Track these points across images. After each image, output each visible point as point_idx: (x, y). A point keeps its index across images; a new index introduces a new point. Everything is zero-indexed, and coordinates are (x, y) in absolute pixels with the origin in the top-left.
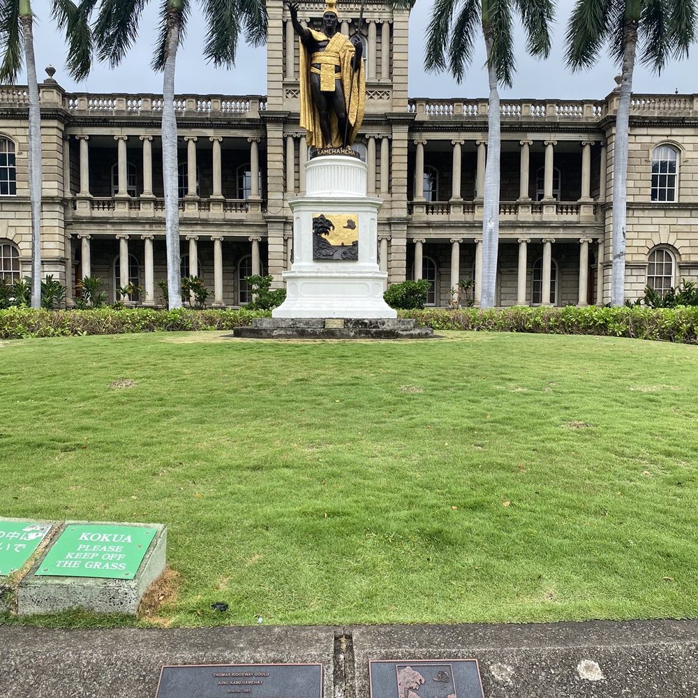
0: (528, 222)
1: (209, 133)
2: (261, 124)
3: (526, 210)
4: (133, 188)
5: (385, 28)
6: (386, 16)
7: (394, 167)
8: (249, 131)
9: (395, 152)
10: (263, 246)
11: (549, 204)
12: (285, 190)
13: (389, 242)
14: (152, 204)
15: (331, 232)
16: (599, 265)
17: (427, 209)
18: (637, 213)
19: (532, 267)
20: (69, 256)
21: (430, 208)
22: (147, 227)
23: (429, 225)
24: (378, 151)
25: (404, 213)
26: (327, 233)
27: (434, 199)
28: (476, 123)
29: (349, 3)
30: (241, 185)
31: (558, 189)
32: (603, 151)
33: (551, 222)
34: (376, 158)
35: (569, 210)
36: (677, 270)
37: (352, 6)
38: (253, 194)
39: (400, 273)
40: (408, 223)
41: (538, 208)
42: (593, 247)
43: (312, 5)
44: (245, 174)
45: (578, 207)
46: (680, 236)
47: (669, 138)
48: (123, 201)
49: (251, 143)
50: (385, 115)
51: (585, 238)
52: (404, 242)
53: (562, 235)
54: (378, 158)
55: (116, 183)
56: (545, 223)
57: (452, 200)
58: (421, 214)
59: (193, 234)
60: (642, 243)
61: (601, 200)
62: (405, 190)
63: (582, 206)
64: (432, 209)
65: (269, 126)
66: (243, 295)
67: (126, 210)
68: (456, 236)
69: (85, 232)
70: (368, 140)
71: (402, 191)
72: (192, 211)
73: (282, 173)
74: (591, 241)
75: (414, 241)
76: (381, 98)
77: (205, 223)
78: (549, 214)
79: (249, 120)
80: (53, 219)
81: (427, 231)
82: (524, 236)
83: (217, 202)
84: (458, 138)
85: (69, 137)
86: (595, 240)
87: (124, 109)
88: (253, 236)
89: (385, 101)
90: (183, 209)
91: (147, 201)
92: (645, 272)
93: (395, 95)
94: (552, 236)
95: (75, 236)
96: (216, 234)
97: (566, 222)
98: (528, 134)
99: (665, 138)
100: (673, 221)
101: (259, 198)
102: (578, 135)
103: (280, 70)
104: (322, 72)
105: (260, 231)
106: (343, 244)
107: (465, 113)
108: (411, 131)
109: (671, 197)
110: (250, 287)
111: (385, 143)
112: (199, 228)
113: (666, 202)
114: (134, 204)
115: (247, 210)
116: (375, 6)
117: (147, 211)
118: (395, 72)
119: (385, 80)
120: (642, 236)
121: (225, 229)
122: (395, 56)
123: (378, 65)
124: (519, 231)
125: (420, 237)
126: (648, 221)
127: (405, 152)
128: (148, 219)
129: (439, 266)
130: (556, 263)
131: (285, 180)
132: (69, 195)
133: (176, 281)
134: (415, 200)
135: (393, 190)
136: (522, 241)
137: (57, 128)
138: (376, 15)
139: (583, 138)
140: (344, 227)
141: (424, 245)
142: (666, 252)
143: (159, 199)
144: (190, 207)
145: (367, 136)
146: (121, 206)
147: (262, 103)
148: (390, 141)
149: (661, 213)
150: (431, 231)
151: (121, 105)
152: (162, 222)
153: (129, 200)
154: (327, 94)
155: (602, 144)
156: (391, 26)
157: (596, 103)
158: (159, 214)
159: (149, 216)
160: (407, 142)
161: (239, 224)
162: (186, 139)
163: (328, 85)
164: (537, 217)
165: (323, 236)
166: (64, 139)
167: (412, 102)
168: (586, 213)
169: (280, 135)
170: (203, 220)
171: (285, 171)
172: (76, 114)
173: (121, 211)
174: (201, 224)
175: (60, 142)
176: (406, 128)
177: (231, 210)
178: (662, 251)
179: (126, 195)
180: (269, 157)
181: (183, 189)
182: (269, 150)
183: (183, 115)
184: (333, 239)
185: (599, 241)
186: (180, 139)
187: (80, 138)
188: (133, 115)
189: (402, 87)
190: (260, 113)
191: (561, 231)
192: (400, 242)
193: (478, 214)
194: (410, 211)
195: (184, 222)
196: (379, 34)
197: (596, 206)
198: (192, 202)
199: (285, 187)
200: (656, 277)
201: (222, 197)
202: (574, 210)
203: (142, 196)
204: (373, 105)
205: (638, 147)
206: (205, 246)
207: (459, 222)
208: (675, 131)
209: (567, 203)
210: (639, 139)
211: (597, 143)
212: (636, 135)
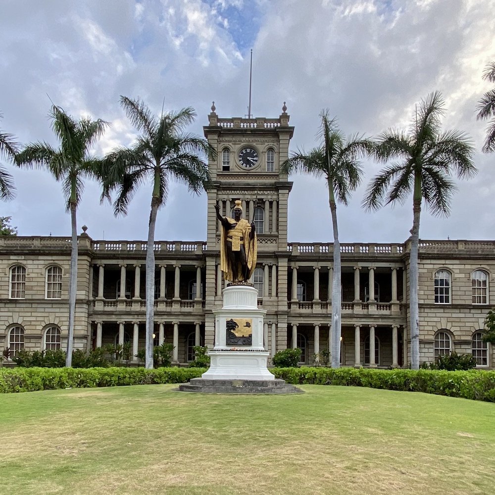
0: (360, 315)
1: (173, 262)
2: (203, 258)
3: (359, 307)
4: (129, 293)
5: (275, 204)
6: (275, 197)
7: (279, 282)
8: (196, 261)
9: (280, 273)
10: (202, 327)
11: (372, 304)
12: (216, 295)
13: (277, 325)
14: (139, 304)
15: (237, 329)
16: (404, 341)
17: (299, 306)
18: (426, 310)
19: (364, 341)
20: (89, 334)
21: (301, 305)
22: (136, 317)
23: (301, 316)
24: (270, 272)
25: (285, 308)
26: (234, 330)
27: (304, 300)
28: (327, 257)
29: (254, 190)
30: (191, 291)
31: (378, 294)
32: (404, 272)
33: (374, 315)
34: (269, 277)
35: (385, 308)
36: (453, 345)
37: (256, 192)
38: (198, 298)
39: (284, 344)
40: (288, 314)
41: (366, 306)
42: (400, 331)
43: (233, 192)
44: (193, 285)
45: (390, 306)
46: (454, 324)
47: (445, 266)
48: (122, 301)
49: (197, 268)
50: (274, 252)
51: (395, 325)
52: (286, 325)
53: (381, 322)
54: (270, 276)
55: (119, 290)
56: (371, 315)
57: (314, 301)
58: (296, 309)
59: (162, 320)
60: (431, 328)
61: (404, 302)
62: (286, 295)
63: (392, 306)
64: (303, 306)
65: (207, 259)
66: (190, 356)
67: (124, 307)
68: (317, 322)
69: (99, 320)
70: (264, 266)
71: (284, 296)
72: (162, 307)
73: (214, 285)
74: (399, 327)
75: (292, 325)
76: (272, 242)
77: (169, 314)
78: (373, 310)
79: (196, 255)
80: (81, 313)
81: (300, 319)
82: (358, 323)
83: (177, 302)
84: (317, 265)
85: (93, 265)
86: (401, 326)
87: (126, 249)
88: (197, 321)
89: (274, 244)
90: (157, 306)
91: (136, 301)
92: (433, 346)
93: (280, 241)
94: (375, 323)
95: (93, 322)
96: (175, 321)
97: (383, 315)
98: (359, 263)
99: (442, 266)
100: (449, 315)
101: (201, 299)
102: (389, 264)
103: (215, 227)
104: (233, 241)
105: (202, 318)
107: (321, 251)
108: (289, 261)
109: (447, 301)
110: (194, 352)
111: (274, 268)
112: (165, 317)
113: (444, 303)
114: (129, 303)
115: (194, 306)
116: (269, 192)
117: (136, 307)
118: (280, 228)
119: (274, 232)
121: (180, 317)
122: (280, 219)
123: (271, 224)
124: (355, 319)
125: (295, 322)
126: (434, 315)
127: (286, 273)
128: (137, 312)
129: (307, 340)
130: (378, 338)
131: (216, 289)
132: (91, 298)
133: (151, 350)
134: (292, 301)
135: (279, 295)
136: (357, 326)
137: (87, 260)
138: (269, 197)
139: (392, 265)
141: (298, 327)
142: (446, 334)
143: (143, 300)
144: (161, 305)
145: (264, 264)
146: (121, 304)
147: (204, 246)
148: (277, 267)
149: (442, 310)
150: (302, 319)
151: (124, 247)
152: (144, 314)
153: (126, 301)
154: (236, 252)
155: (403, 269)
156: (278, 203)
157: (399, 245)
158: (143, 309)
159: (137, 310)
160: (287, 268)
161: (189, 314)
162: (160, 266)
163: (236, 247)
164: (365, 312)
165: (232, 331)
166: (90, 266)
167: (290, 245)
168: (395, 309)
169: (214, 263)
170: (168, 312)
171: (216, 284)
172: (98, 252)
173: (121, 307)
174: (167, 315)
175: (88, 268)
176: (286, 260)
177: (184, 306)
178: (443, 333)
179: (125, 298)
180: (207, 276)
181: (157, 295)
182: (207, 272)
183: (159, 253)
184: (238, 333)
185: (404, 327)
186: (157, 266)
187: (100, 266)
188: (131, 253)
189: (284, 237)
190: (203, 251)
191: (380, 320)
192: (283, 326)
193: (330, 310)
194: (289, 307)
195: (157, 314)
196: (271, 207)
197: (401, 306)
198: (162, 302)
199: (216, 293)
200: (440, 349)
201: (179, 299)
202: (388, 308)
203: (133, 298)
204: (267, 246)
205: (425, 271)
206: (169, 327)
207: (319, 314)
208: (448, 262)
209: (383, 303)
210: (426, 266)
211: (401, 268)
212: (424, 264)
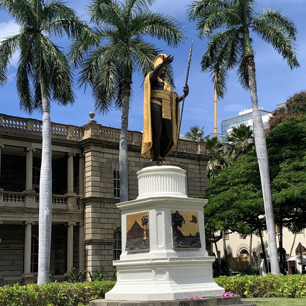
3: (31, 199)
15: (183, 225)
18: (106, 205)
26: (181, 226)
32: (81, 161)
35: (60, 201)
45: (66, 199)
51: (72, 223)
53: (56, 219)
60: (110, 226)
61: (81, 195)
63: (69, 198)
74: (75, 224)
86: (78, 223)
92: (112, 247)
97: (59, 210)
102: (66, 148)
106: (190, 234)
120: (110, 221)
124: (26, 215)
136: (29, 223)
139: (69, 150)
140: (191, 221)
155: (80, 156)
157: (76, 128)
165: (178, 228)
168: (71, 205)
184: (186, 231)
185: (80, 224)
197: (78, 200)
200: (117, 250)
202: (64, 201)
205: (105, 161)
209: (59, 196)
210: (106, 156)
211: (78, 155)
212: (103, 153)
